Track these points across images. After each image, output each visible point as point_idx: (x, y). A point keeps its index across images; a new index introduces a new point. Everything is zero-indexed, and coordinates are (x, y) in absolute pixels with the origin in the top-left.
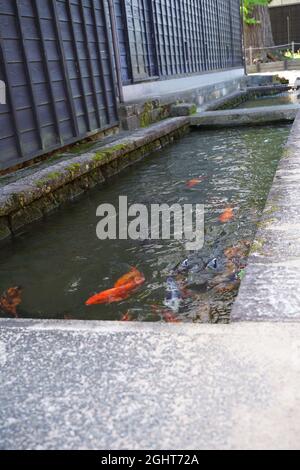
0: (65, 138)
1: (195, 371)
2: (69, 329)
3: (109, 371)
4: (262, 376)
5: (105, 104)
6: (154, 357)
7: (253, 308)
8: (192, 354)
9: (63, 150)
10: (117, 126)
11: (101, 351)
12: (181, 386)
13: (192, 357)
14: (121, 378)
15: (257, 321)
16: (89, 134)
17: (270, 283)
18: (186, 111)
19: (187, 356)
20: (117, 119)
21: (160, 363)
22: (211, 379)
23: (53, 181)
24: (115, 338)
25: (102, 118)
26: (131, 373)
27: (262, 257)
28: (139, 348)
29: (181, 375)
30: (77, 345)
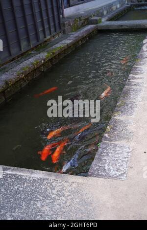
0: (33, 43)
1: (68, 204)
2: (22, 174)
3: (34, 201)
4: (93, 209)
5: (54, 22)
6: (53, 194)
7: (98, 170)
8: (69, 193)
9: (32, 49)
10: (60, 32)
11: (33, 188)
12: (61, 211)
13: (68, 195)
14: (39, 204)
15: (98, 177)
16: (45, 39)
17: (108, 155)
18: (96, 22)
19: (66, 194)
20: (60, 28)
21: (55, 198)
22: (73, 208)
23: (26, 71)
24: (39, 181)
25: (52, 30)
26: (43, 202)
27: (109, 137)
28: (48, 188)
29: (62, 205)
30: (24, 184)
